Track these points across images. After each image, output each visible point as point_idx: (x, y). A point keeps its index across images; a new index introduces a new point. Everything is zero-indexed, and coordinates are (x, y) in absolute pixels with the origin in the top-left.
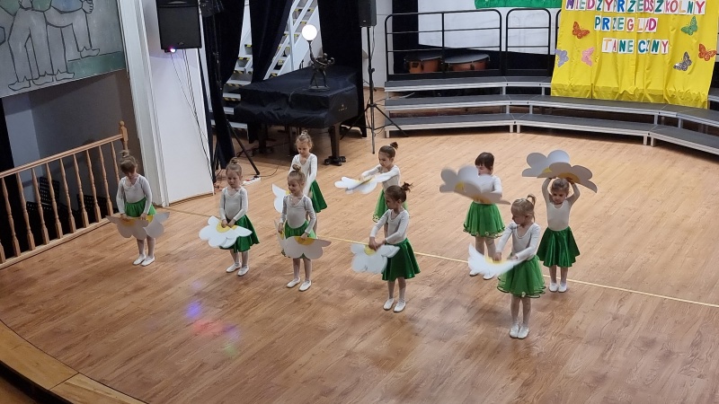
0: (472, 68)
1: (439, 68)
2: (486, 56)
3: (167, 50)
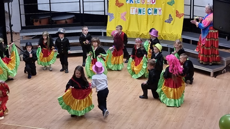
0: (66, 22)
1: (49, 23)
2: (73, 16)
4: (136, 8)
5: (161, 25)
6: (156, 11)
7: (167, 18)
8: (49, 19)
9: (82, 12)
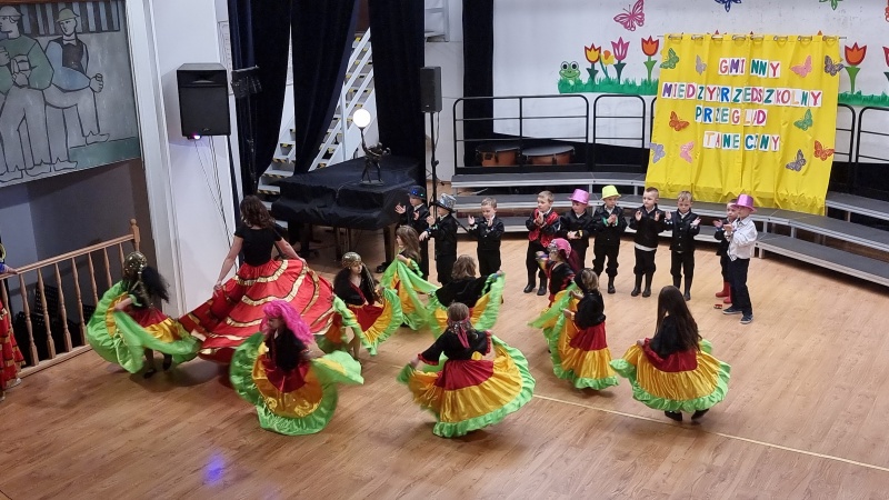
0: (554, 161)
1: (516, 162)
2: (570, 148)
3: (190, 137)
4: (717, 133)
5: (777, 174)
6: (765, 142)
7: (792, 158)
8: (516, 154)
9: (591, 141)
